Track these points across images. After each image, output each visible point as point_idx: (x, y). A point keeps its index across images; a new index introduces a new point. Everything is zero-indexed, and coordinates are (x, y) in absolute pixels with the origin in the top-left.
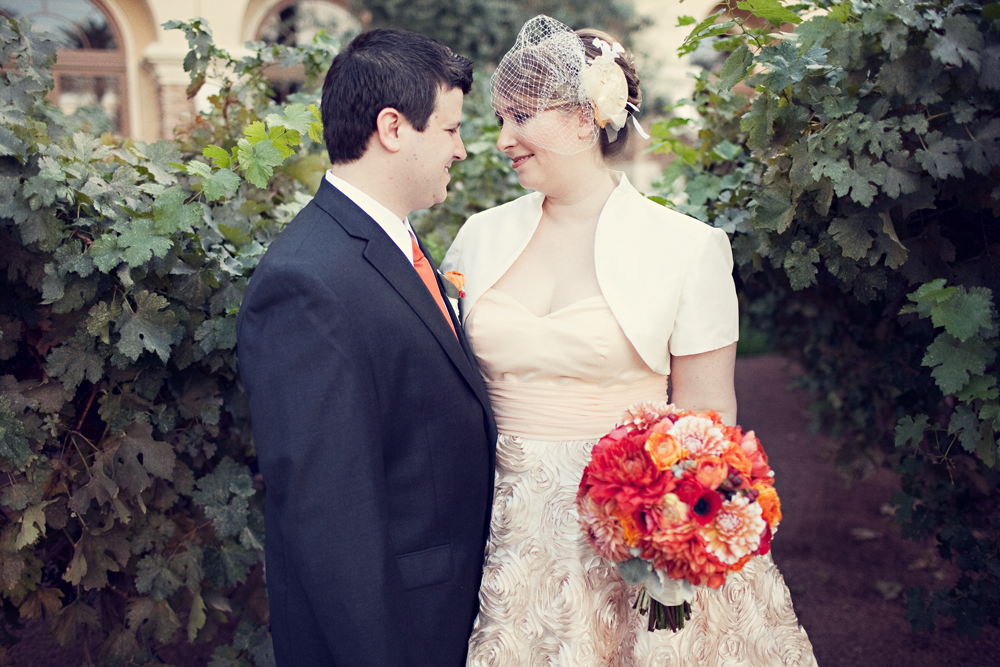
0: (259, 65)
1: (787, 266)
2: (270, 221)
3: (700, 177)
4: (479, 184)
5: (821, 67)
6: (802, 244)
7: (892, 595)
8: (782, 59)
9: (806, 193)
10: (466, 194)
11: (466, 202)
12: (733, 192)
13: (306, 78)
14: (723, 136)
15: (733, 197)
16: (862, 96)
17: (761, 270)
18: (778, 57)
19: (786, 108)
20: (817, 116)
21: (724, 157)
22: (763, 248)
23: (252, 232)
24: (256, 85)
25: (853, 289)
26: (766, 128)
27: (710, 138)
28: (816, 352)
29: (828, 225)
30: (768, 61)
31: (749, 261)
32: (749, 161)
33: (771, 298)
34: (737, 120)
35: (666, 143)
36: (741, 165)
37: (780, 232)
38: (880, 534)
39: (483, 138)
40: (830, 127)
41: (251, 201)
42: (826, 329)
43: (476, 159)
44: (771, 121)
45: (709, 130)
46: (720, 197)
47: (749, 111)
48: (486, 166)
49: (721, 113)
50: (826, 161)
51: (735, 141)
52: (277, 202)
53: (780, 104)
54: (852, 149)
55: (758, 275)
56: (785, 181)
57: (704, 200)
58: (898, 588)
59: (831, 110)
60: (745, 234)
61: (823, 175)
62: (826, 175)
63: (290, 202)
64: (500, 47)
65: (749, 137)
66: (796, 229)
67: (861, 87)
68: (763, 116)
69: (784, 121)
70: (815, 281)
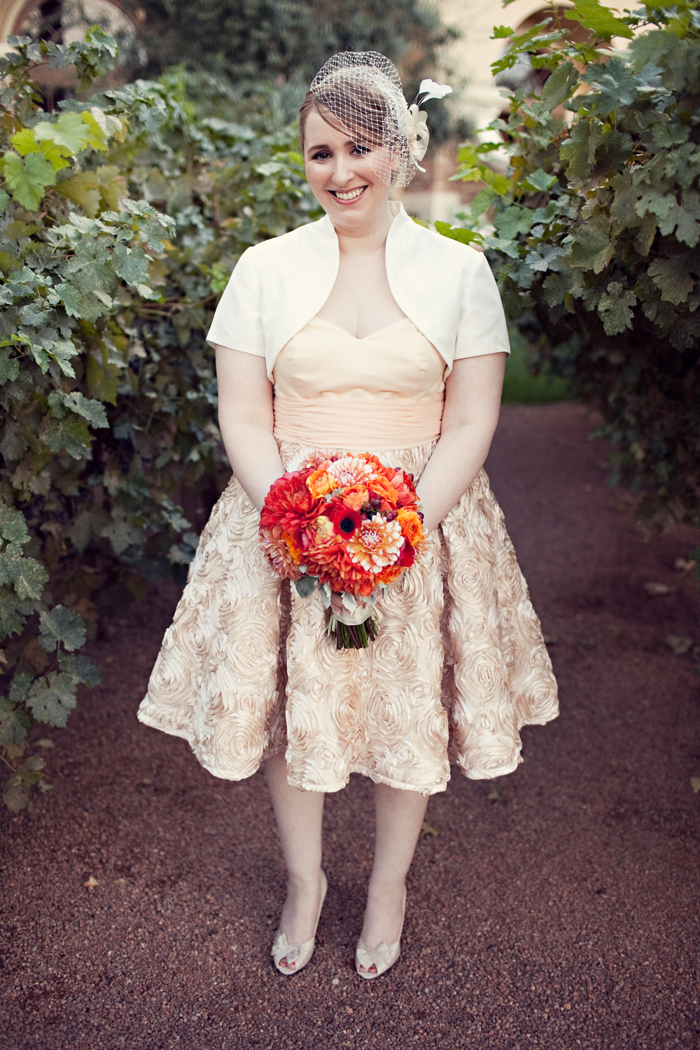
0: (26, 65)
1: (601, 308)
2: (42, 245)
3: (510, 209)
4: (269, 209)
5: (652, 89)
6: (619, 286)
7: (682, 649)
8: (611, 78)
9: (626, 231)
10: (255, 220)
11: (255, 229)
12: (546, 226)
13: (78, 83)
14: (537, 164)
15: (546, 233)
16: (694, 124)
17: (573, 312)
18: (607, 77)
19: (610, 135)
20: (644, 145)
21: (538, 187)
22: (577, 289)
23: (22, 257)
24: (22, 88)
25: (668, 336)
26: (587, 156)
27: (522, 166)
28: (621, 401)
29: (646, 267)
30: (596, 81)
31: (560, 303)
32: (564, 193)
33: (575, 342)
34: (554, 147)
35: (475, 169)
36: (555, 197)
37: (596, 272)
38: (673, 589)
39: (275, 158)
40: (658, 157)
41: (20, 222)
42: (632, 377)
43: (266, 182)
44: (593, 148)
45: (522, 157)
46: (532, 232)
47: (569, 137)
48: (277, 189)
49: (536, 138)
50: (652, 195)
51: (549, 171)
52: (49, 224)
53: (604, 131)
54: (681, 183)
55: (569, 317)
56: (604, 216)
57: (514, 235)
58: (689, 642)
59: (661, 139)
60: (558, 273)
61: (647, 211)
62: (651, 211)
63: (63, 224)
64: (290, 56)
65: (568, 165)
66: (614, 270)
67: (693, 114)
68: (585, 143)
69: (607, 149)
70: (630, 326)
